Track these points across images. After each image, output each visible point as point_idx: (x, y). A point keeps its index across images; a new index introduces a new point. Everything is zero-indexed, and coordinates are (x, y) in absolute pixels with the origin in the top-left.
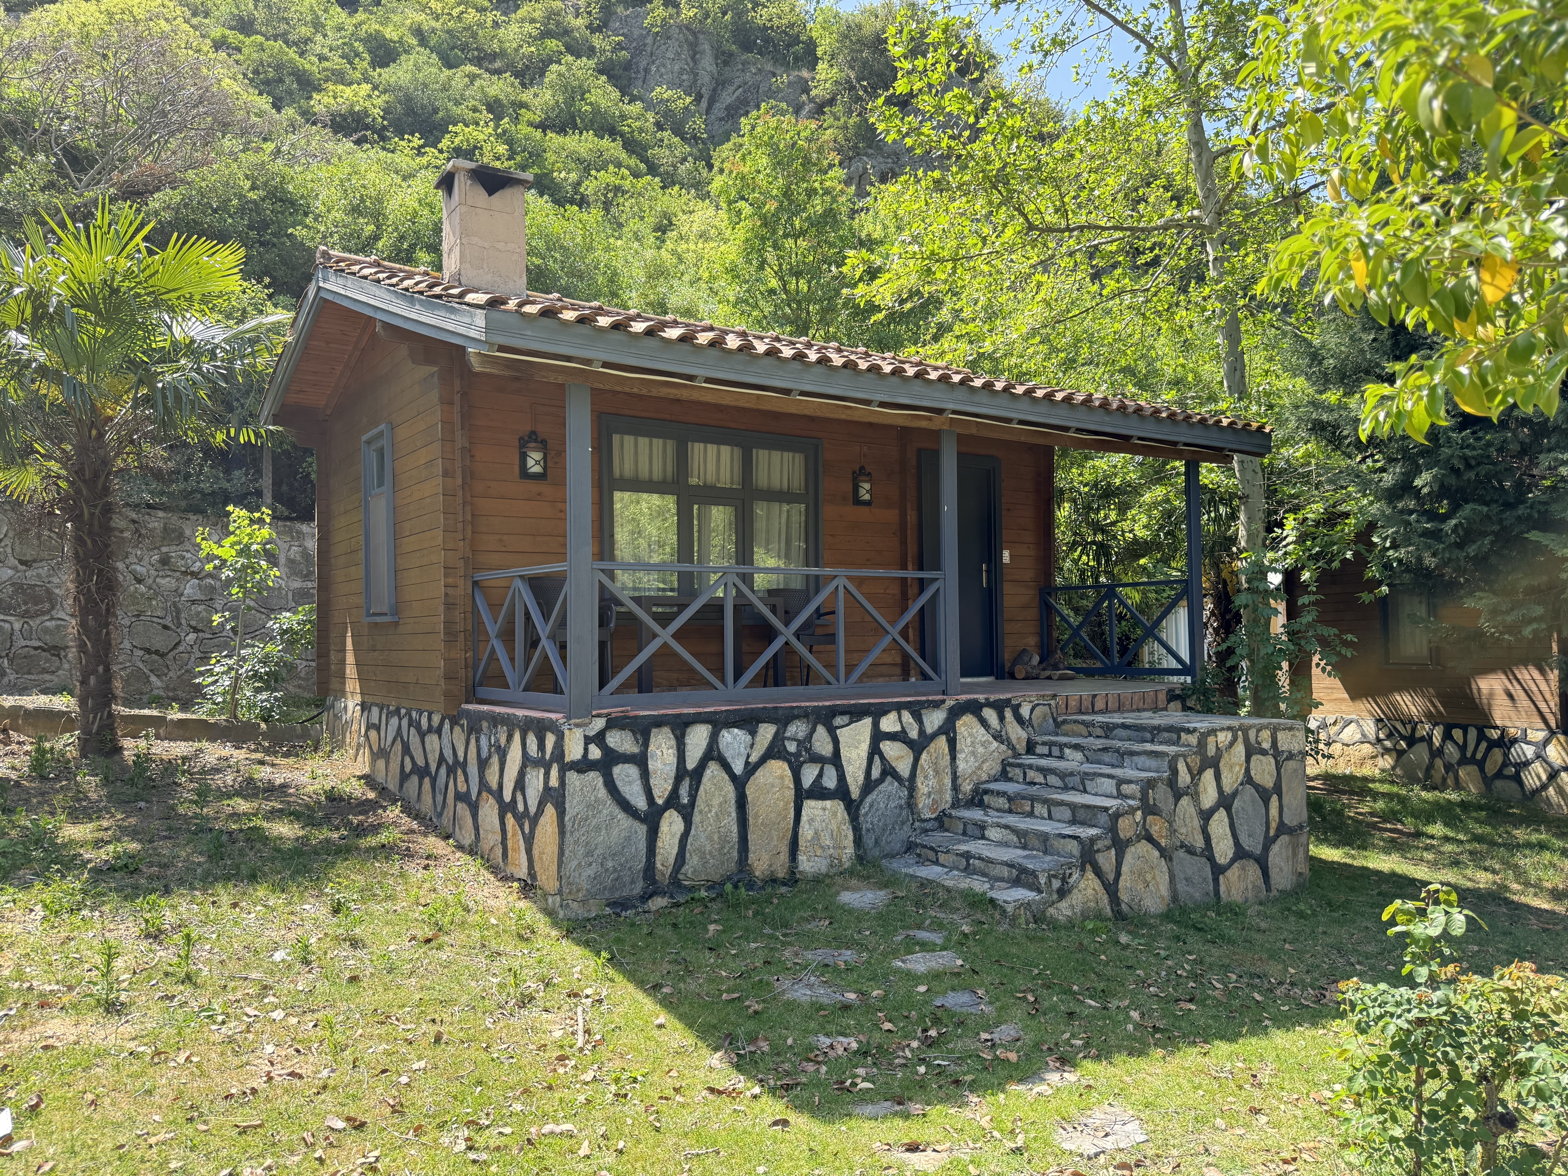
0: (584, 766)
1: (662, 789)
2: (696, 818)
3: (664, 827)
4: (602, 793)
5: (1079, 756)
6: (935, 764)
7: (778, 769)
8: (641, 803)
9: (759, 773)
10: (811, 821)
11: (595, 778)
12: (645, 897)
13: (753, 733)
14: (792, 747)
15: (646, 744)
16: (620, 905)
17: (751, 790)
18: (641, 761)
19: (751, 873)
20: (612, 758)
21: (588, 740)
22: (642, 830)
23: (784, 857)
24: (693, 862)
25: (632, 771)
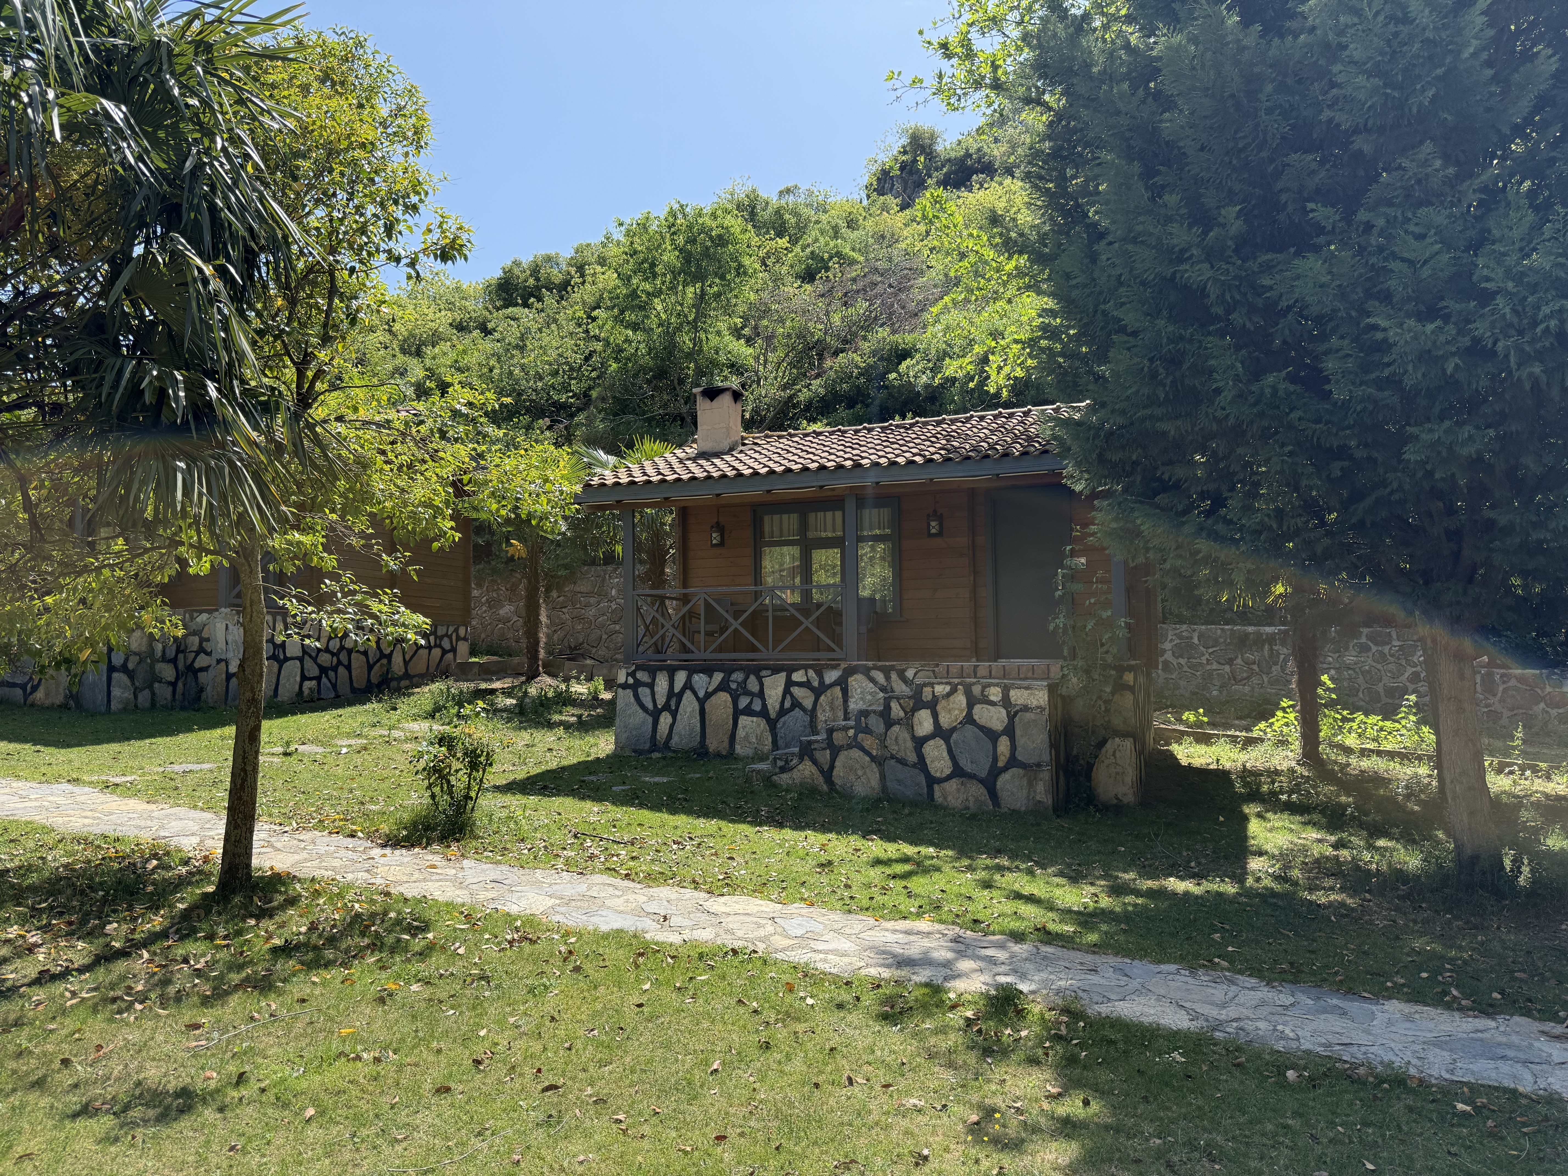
0: (625, 686)
1: (661, 701)
2: (679, 717)
3: (662, 719)
4: (632, 699)
6: (831, 704)
7: (724, 698)
8: (650, 706)
9: (713, 698)
10: (744, 727)
11: (629, 692)
12: (651, 751)
13: (711, 677)
14: (734, 686)
15: (654, 679)
16: (639, 752)
17: (707, 706)
18: (651, 686)
19: (707, 749)
20: (638, 684)
21: (628, 675)
22: (650, 720)
23: (726, 744)
24: (675, 739)
25: (647, 691)
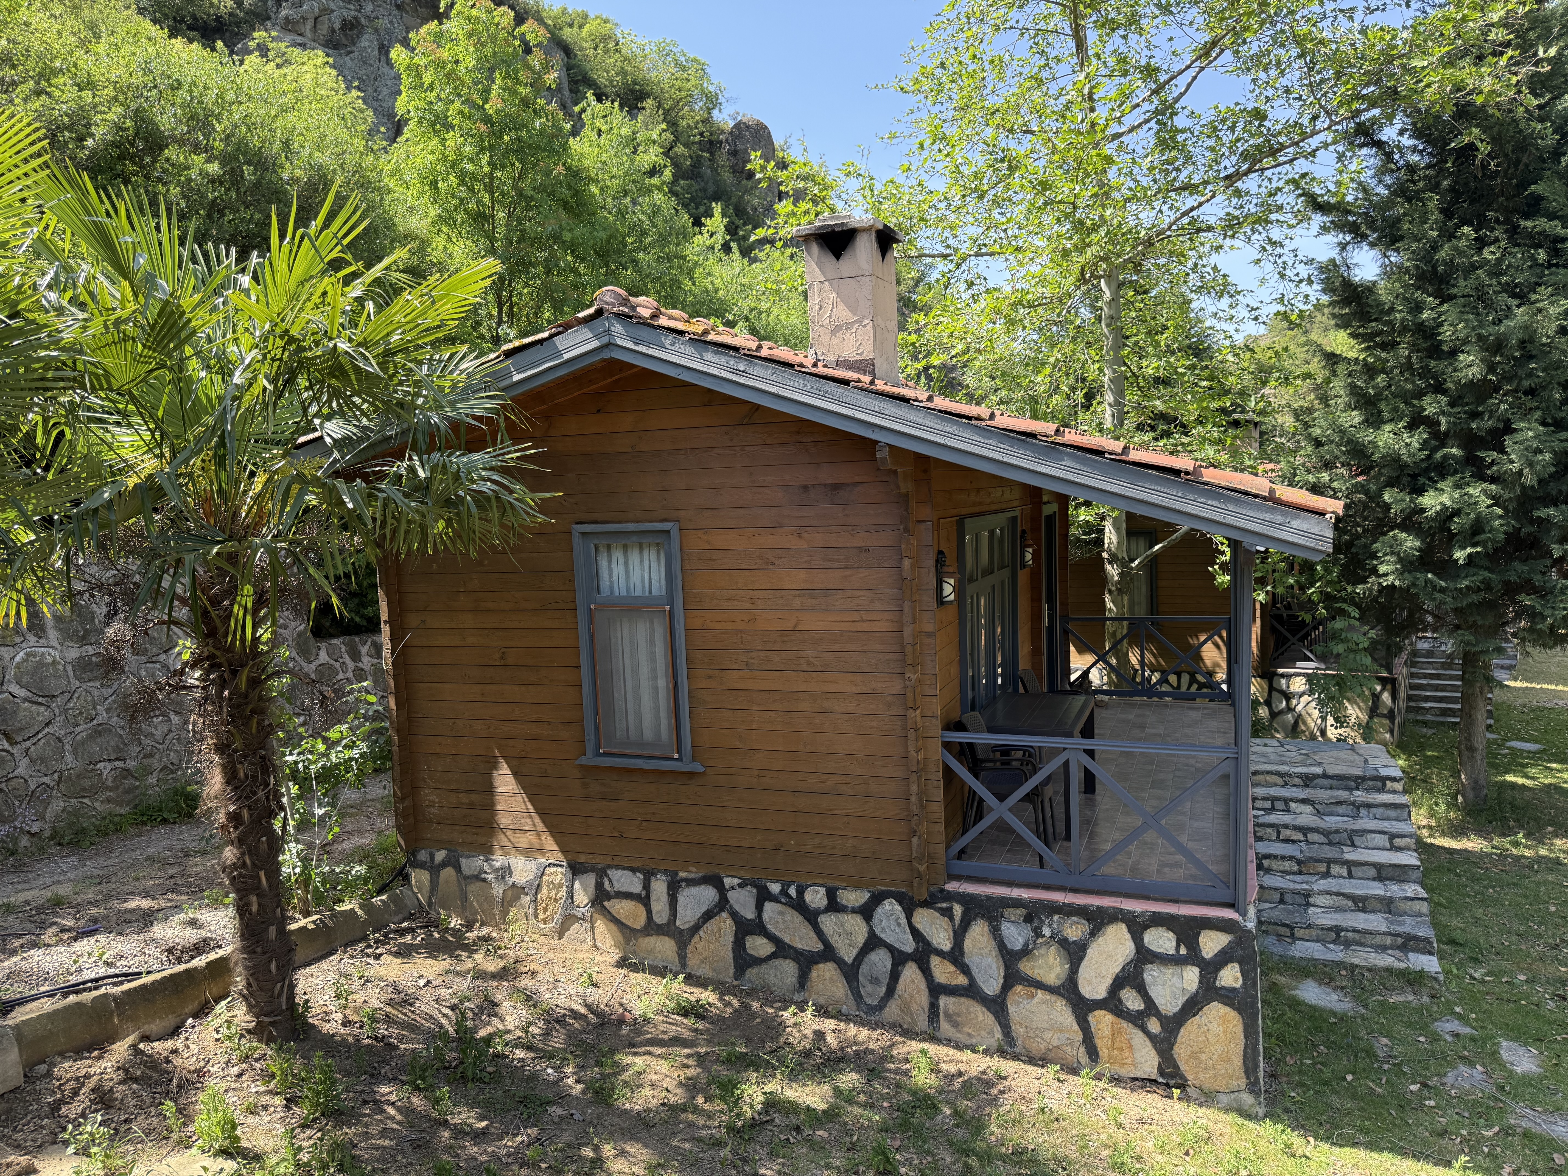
5: (1308, 809)
